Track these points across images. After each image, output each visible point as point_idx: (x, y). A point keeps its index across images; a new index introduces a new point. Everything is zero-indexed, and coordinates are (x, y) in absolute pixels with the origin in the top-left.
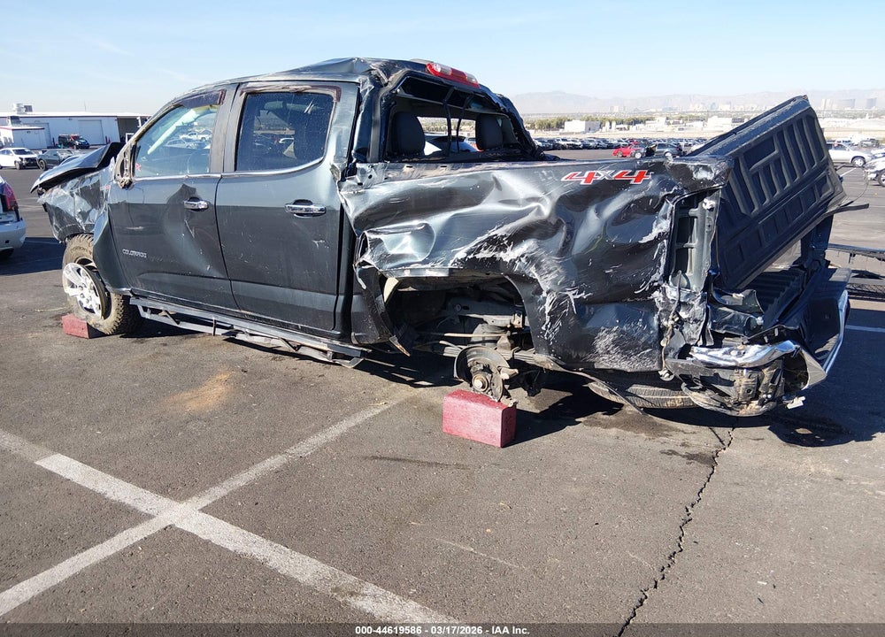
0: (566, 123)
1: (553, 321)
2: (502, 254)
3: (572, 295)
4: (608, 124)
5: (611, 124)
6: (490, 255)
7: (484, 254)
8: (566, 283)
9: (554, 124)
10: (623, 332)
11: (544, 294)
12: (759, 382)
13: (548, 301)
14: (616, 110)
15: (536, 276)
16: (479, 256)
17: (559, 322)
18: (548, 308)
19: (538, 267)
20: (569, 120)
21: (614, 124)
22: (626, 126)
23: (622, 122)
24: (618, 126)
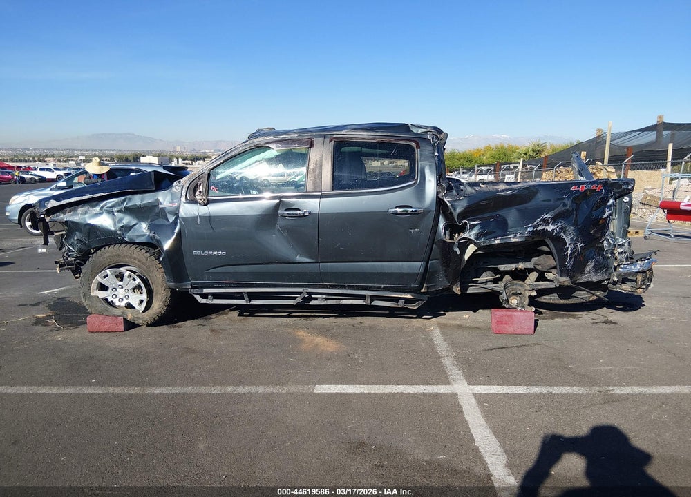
0: (141, 158)
1: (570, 259)
2: (547, 227)
3: (579, 245)
4: (175, 160)
5: (178, 160)
6: (542, 228)
7: (541, 228)
8: (577, 240)
9: (131, 158)
10: (596, 261)
11: (567, 246)
12: (645, 277)
13: (570, 249)
14: (178, 149)
15: (564, 237)
16: (538, 229)
17: (573, 260)
18: (569, 252)
19: (565, 233)
20: (143, 156)
21: (180, 160)
22: (190, 162)
23: (186, 159)
24: (184, 162)
